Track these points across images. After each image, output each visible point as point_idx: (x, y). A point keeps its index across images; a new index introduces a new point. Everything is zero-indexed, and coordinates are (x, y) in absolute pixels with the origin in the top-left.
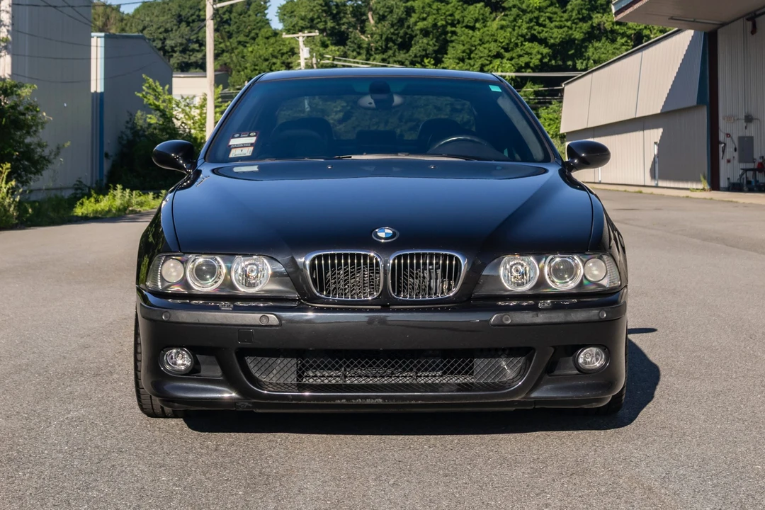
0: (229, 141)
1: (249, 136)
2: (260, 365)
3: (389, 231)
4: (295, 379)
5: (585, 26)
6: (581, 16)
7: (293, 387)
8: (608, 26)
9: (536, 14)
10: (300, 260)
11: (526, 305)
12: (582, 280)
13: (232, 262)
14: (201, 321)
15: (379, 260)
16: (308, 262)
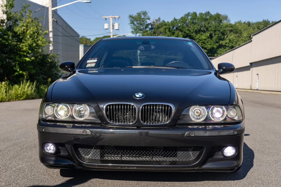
0: (87, 61)
1: (95, 59)
2: (84, 151)
3: (141, 94)
4: (100, 158)
5: (217, 44)
6: (216, 41)
7: (99, 161)
8: (224, 44)
9: (204, 41)
10: (101, 106)
11: (201, 128)
12: (226, 117)
13: (73, 107)
14: (58, 132)
15: (135, 107)
16: (105, 107)
